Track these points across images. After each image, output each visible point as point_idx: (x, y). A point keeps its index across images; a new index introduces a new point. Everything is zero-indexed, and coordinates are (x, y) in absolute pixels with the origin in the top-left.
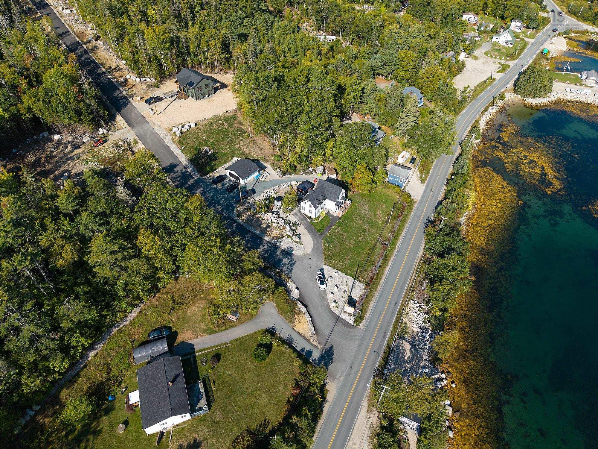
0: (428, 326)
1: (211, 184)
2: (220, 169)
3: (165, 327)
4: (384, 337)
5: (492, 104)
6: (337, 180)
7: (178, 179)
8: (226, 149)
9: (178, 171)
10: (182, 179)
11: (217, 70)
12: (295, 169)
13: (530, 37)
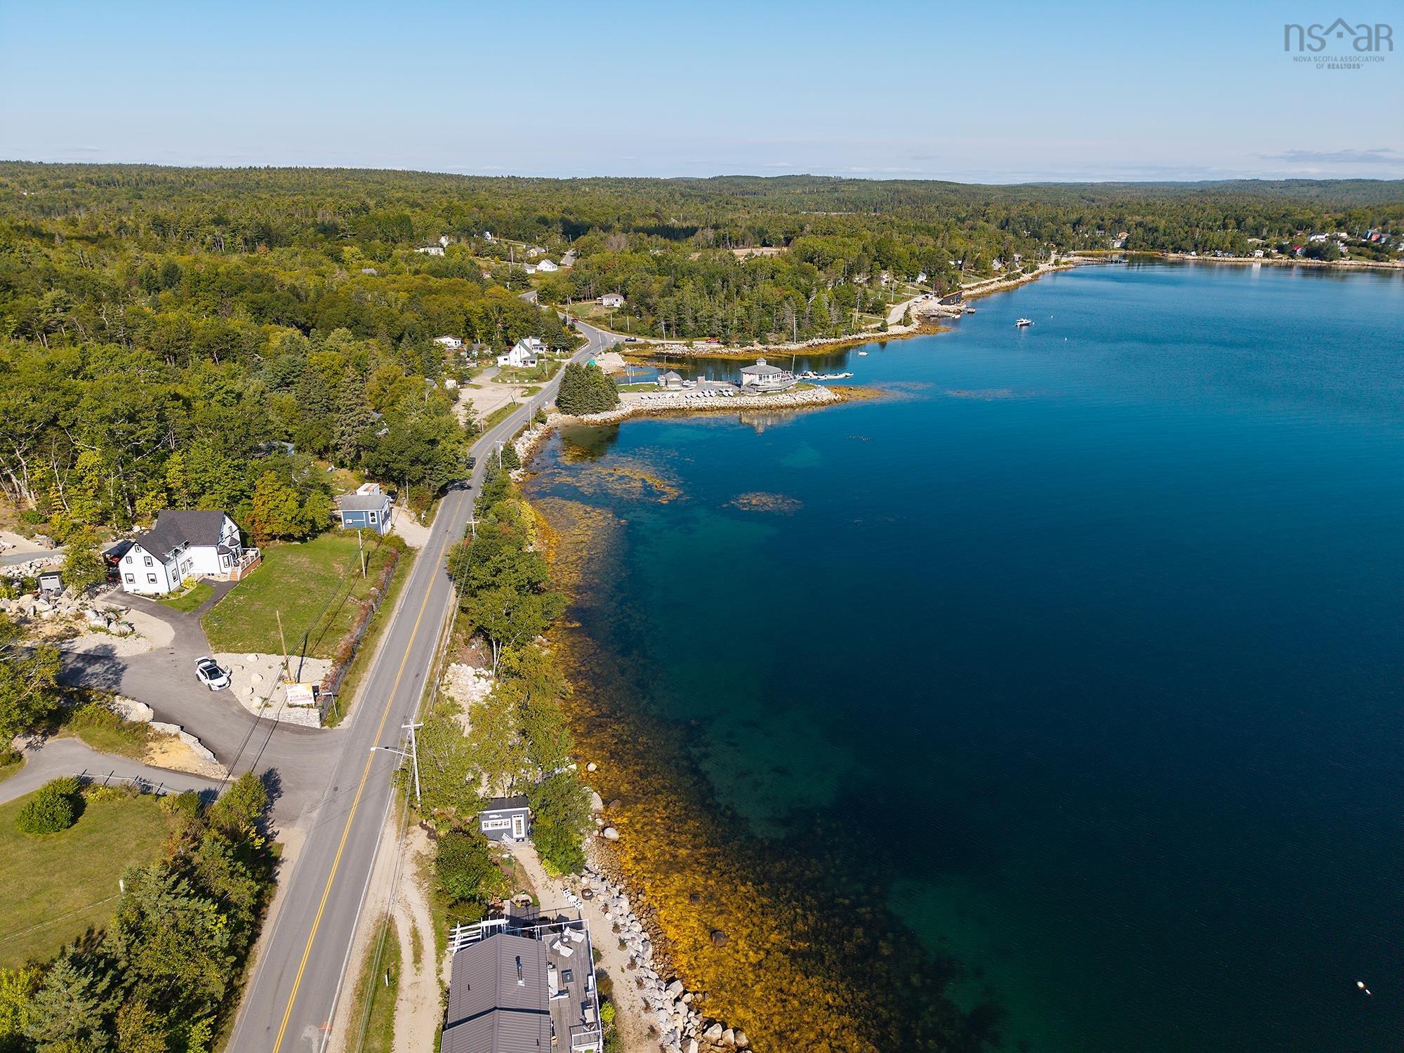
5: (527, 428)
13: (561, 357)
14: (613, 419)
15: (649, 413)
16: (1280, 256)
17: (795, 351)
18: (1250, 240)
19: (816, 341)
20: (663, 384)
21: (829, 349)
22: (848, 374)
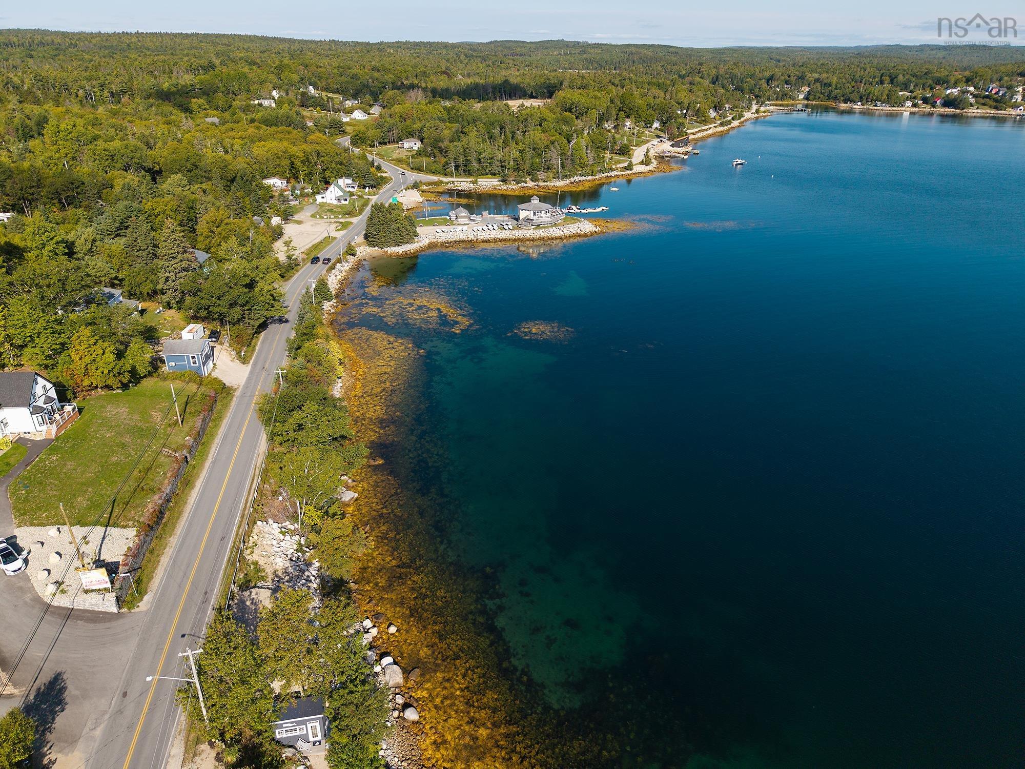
4: (204, 602)
5: (340, 261)
13: (370, 194)
14: (412, 251)
15: (444, 245)
16: (924, 106)
17: (560, 187)
18: (901, 93)
19: (577, 178)
20: (454, 218)
21: (587, 185)
22: (604, 208)
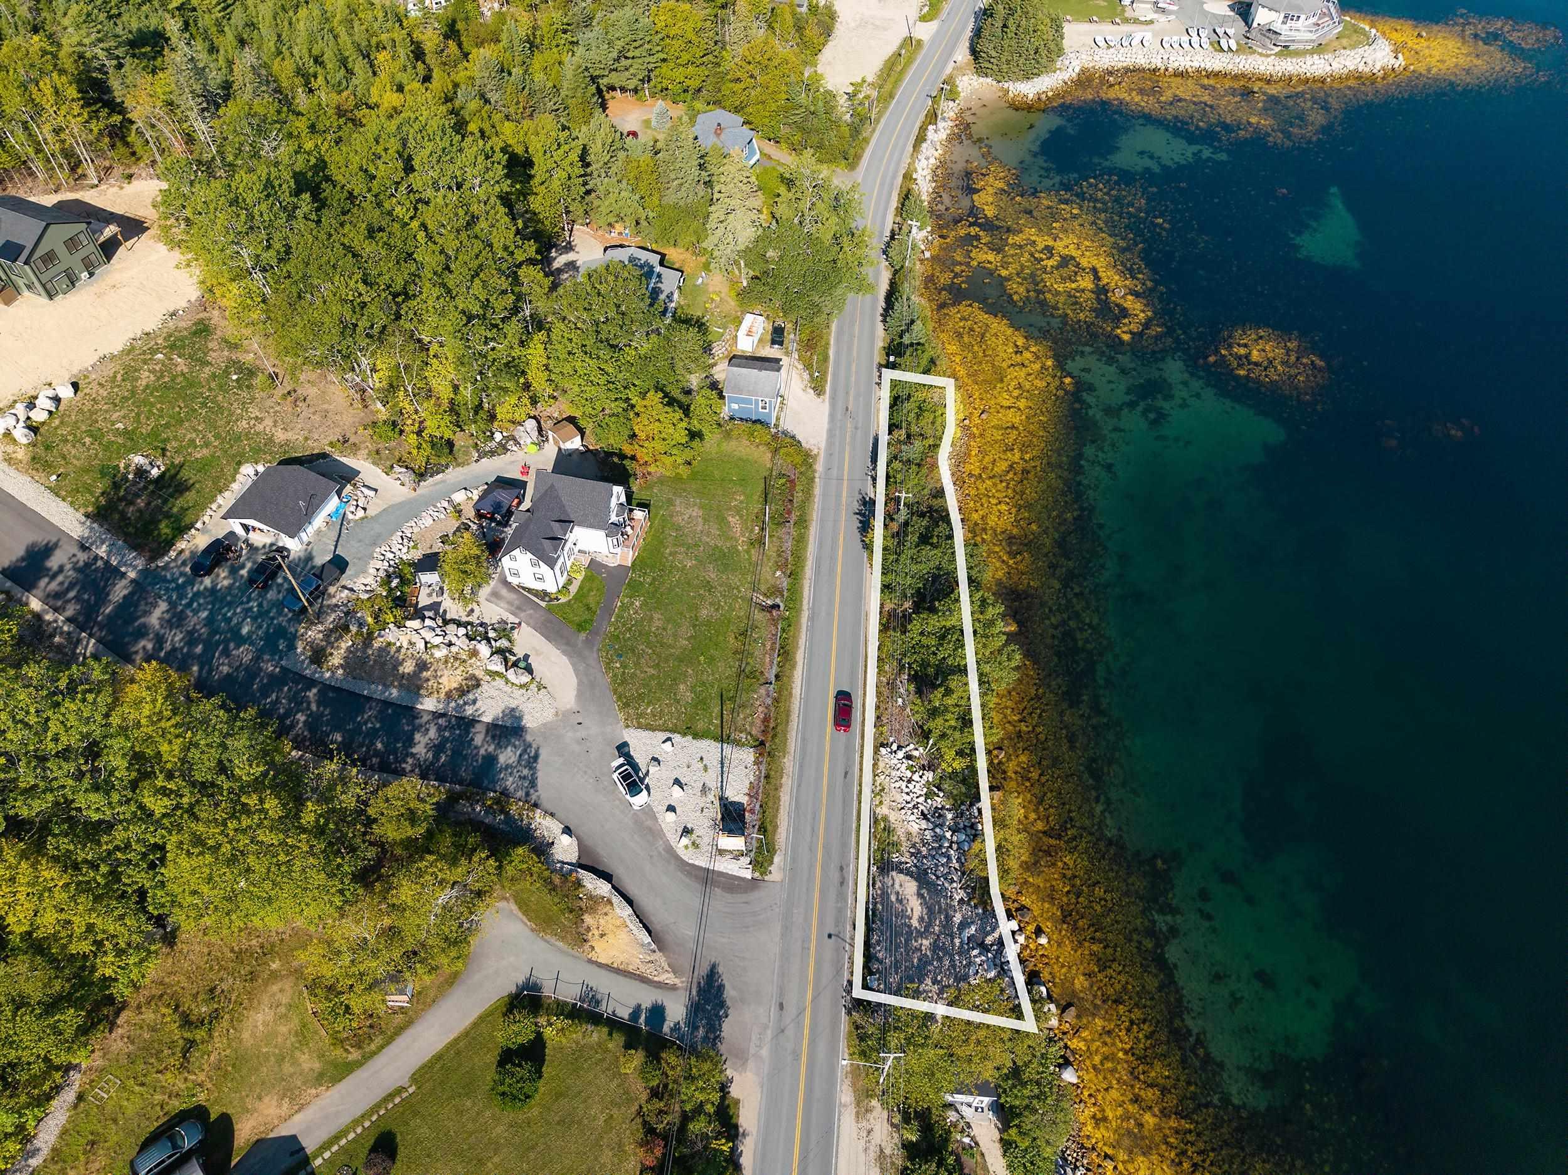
0: (939, 801)
1: (190, 582)
2: (206, 519)
3: (183, 1117)
4: (842, 883)
5: (933, 117)
6: (588, 450)
7: (72, 594)
8: (207, 445)
9: (61, 569)
10: (83, 589)
11: (91, 172)
12: (451, 452)
20: (1126, 2)
